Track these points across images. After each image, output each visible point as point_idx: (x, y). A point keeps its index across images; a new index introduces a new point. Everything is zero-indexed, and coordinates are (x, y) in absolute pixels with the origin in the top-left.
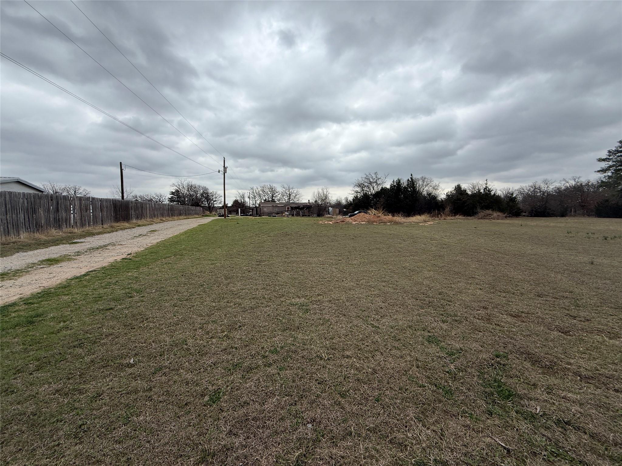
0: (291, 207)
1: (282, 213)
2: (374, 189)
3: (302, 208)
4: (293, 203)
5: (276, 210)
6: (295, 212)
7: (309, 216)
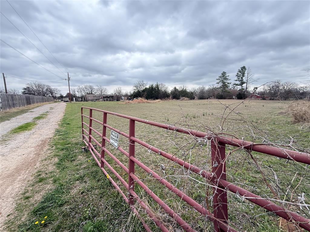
0: (103, 97)
1: (99, 99)
2: (142, 88)
3: (109, 97)
4: (104, 95)
5: (96, 98)
6: (105, 99)
7: (113, 101)
